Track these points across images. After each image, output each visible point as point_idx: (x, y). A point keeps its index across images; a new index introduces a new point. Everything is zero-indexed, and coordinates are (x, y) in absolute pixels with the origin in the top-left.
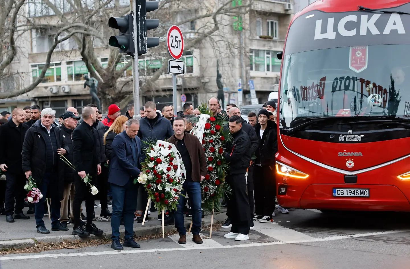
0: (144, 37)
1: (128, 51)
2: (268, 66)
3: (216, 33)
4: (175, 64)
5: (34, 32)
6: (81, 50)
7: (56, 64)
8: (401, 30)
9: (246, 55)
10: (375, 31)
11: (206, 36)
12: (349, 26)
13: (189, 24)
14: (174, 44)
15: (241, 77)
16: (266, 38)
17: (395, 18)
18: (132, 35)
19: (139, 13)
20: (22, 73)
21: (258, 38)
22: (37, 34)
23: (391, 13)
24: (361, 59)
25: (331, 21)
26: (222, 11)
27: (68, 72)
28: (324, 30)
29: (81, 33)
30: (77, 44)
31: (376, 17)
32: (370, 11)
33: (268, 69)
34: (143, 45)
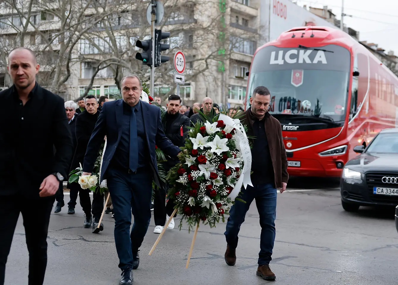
0: (159, 55)
1: (148, 63)
2: (240, 97)
3: (207, 70)
4: (179, 77)
5: (83, 64)
6: (115, 76)
7: (97, 87)
8: (324, 62)
9: (226, 86)
10: (308, 61)
11: (200, 72)
12: (292, 57)
13: (189, 64)
14: (179, 63)
15: (222, 102)
16: (240, 78)
17: (320, 53)
18: (151, 53)
19: (157, 39)
20: (74, 88)
21: (234, 77)
22: (85, 66)
23: (318, 50)
24: (299, 78)
25: (281, 53)
26: (211, 57)
27: (105, 92)
28: (276, 58)
29: (116, 64)
30: (112, 73)
31: (309, 52)
32: (305, 48)
33: (240, 99)
34: (158, 60)
